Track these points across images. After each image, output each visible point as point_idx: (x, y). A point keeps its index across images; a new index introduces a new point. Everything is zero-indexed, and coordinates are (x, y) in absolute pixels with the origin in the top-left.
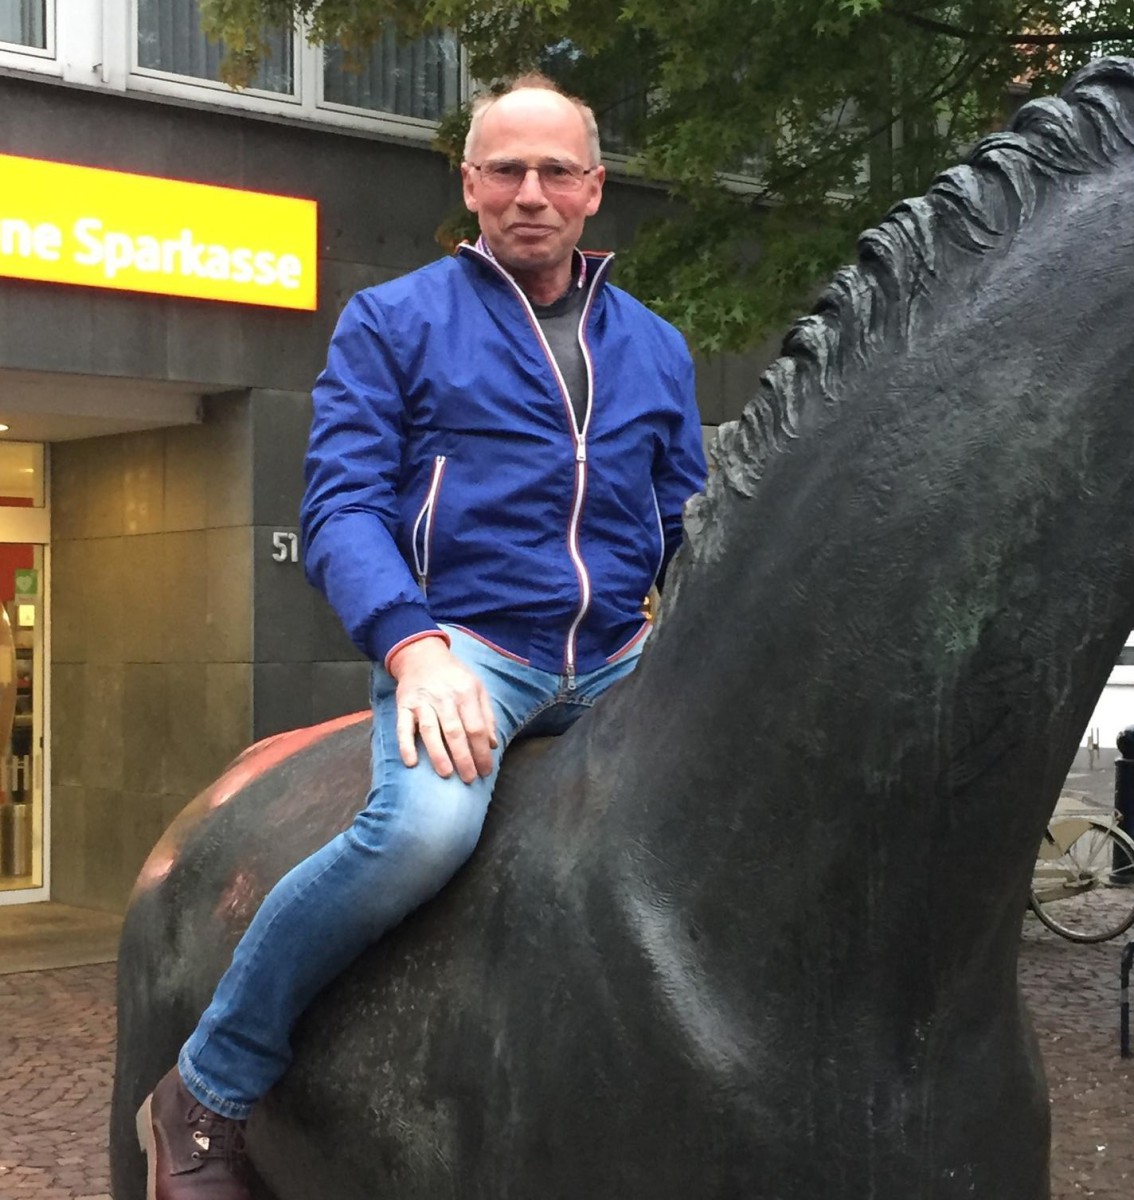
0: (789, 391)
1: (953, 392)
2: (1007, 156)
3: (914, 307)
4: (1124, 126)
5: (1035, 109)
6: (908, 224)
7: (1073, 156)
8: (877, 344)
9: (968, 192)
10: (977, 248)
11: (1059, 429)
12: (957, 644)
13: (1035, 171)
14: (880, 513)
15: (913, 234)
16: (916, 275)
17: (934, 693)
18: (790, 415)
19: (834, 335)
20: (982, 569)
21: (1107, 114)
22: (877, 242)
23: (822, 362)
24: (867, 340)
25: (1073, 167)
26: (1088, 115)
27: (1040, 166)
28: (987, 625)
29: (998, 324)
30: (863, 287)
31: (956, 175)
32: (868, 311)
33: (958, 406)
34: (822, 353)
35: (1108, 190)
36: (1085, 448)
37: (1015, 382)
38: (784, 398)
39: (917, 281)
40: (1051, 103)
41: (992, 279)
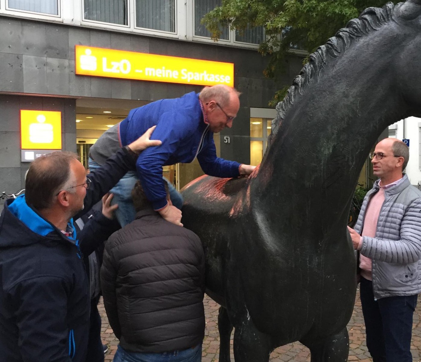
0: (293, 93)
1: (327, 91)
2: (344, 34)
3: (320, 72)
4: (372, 24)
5: (352, 22)
6: (320, 52)
7: (359, 32)
8: (311, 81)
9: (334, 43)
10: (335, 57)
11: (352, 100)
12: (326, 152)
13: (350, 37)
14: (310, 121)
15: (321, 54)
16: (321, 64)
17: (321, 164)
18: (292, 99)
19: (303, 79)
20: (333, 134)
21: (368, 22)
22: (313, 56)
23: (300, 86)
24: (310, 80)
25: (359, 35)
26: (364, 22)
27: (351, 35)
28: (334, 147)
29: (338, 74)
30: (309, 68)
31: (332, 39)
32: (310, 73)
33: (328, 95)
34: (300, 84)
35: (367, 40)
36: (358, 105)
37: (342, 88)
38: (291, 95)
39: (321, 65)
40: (355, 20)
41: (338, 63)
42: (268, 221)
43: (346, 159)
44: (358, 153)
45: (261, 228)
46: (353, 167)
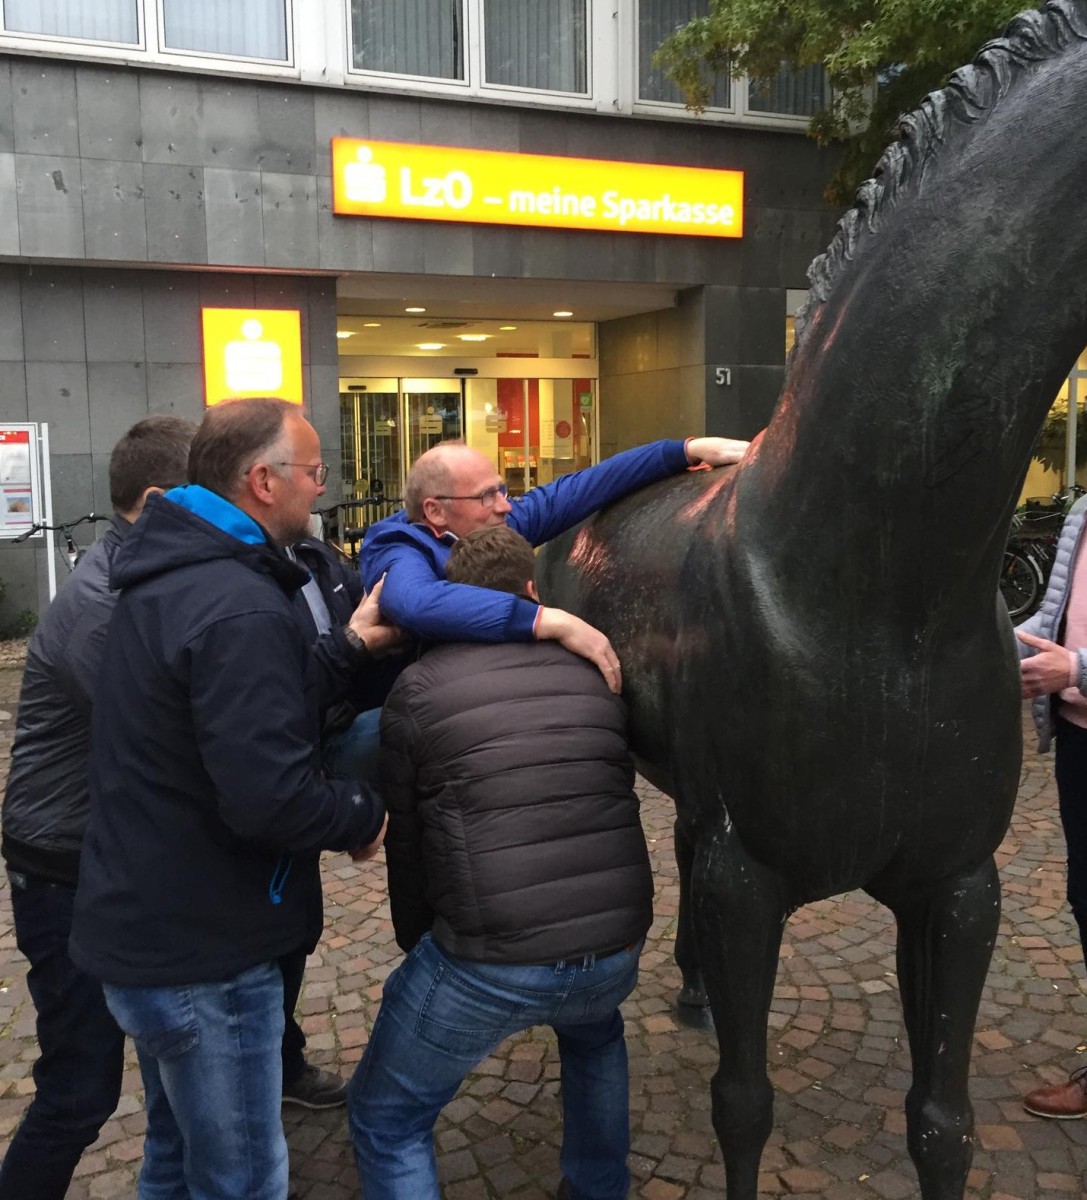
0: (851, 231)
1: (943, 219)
2: (994, 54)
3: (926, 165)
4: (1075, 24)
5: (1018, 19)
6: (928, 109)
7: (1039, 49)
8: (903, 194)
9: (967, 82)
10: (969, 120)
11: (1010, 239)
12: (937, 388)
13: (1012, 62)
14: (893, 304)
15: (929, 116)
16: (930, 143)
17: (922, 421)
18: (850, 245)
19: (881, 188)
20: (956, 338)
21: (1064, 18)
22: (906, 123)
23: (871, 209)
24: (897, 191)
25: (1037, 56)
26: (1052, 20)
27: (1015, 58)
28: (959, 374)
29: (975, 170)
30: (899, 156)
31: (962, 71)
32: (900, 172)
33: (945, 229)
34: (871, 203)
35: (1058, 69)
36: (1028, 253)
37: (983, 209)
38: (848, 235)
39: (930, 148)
40: (1028, 14)
41: (974, 140)
42: (778, 575)
43: (992, 406)
44: (1024, 388)
45: (760, 595)
46: (1011, 429)
